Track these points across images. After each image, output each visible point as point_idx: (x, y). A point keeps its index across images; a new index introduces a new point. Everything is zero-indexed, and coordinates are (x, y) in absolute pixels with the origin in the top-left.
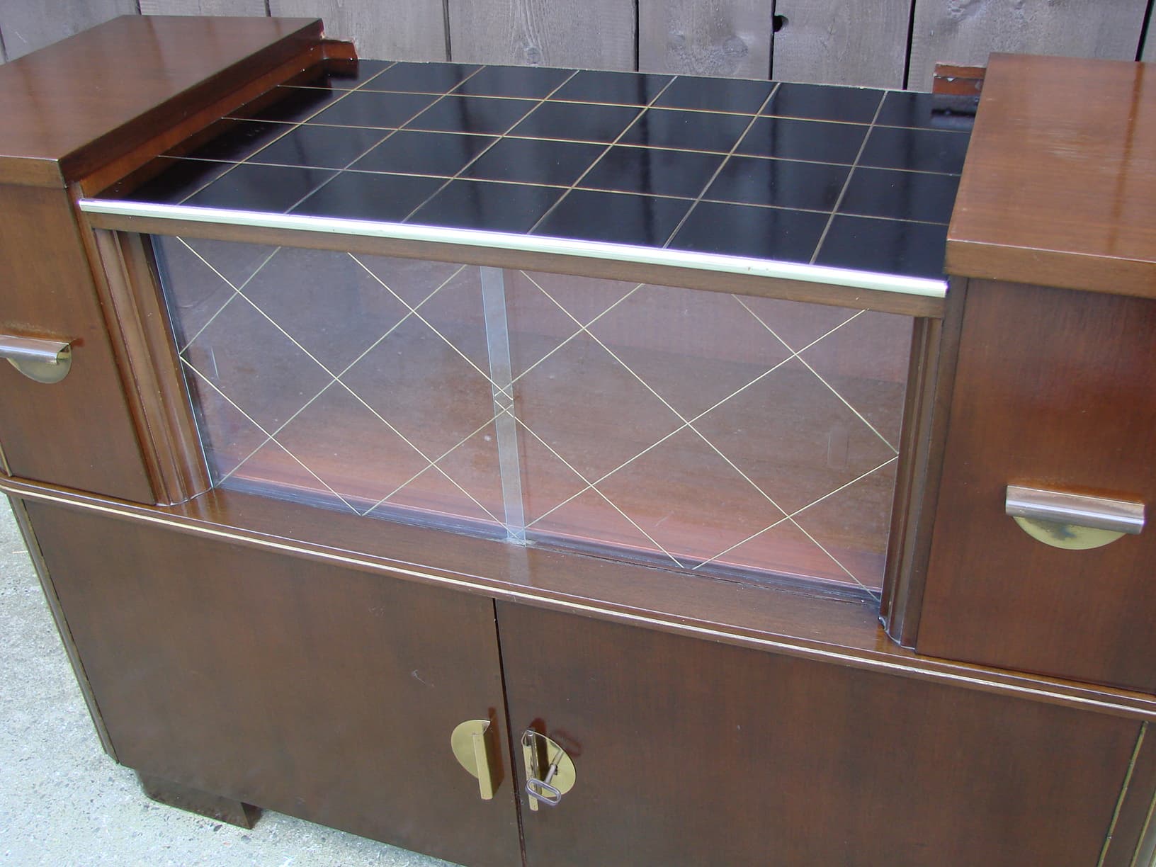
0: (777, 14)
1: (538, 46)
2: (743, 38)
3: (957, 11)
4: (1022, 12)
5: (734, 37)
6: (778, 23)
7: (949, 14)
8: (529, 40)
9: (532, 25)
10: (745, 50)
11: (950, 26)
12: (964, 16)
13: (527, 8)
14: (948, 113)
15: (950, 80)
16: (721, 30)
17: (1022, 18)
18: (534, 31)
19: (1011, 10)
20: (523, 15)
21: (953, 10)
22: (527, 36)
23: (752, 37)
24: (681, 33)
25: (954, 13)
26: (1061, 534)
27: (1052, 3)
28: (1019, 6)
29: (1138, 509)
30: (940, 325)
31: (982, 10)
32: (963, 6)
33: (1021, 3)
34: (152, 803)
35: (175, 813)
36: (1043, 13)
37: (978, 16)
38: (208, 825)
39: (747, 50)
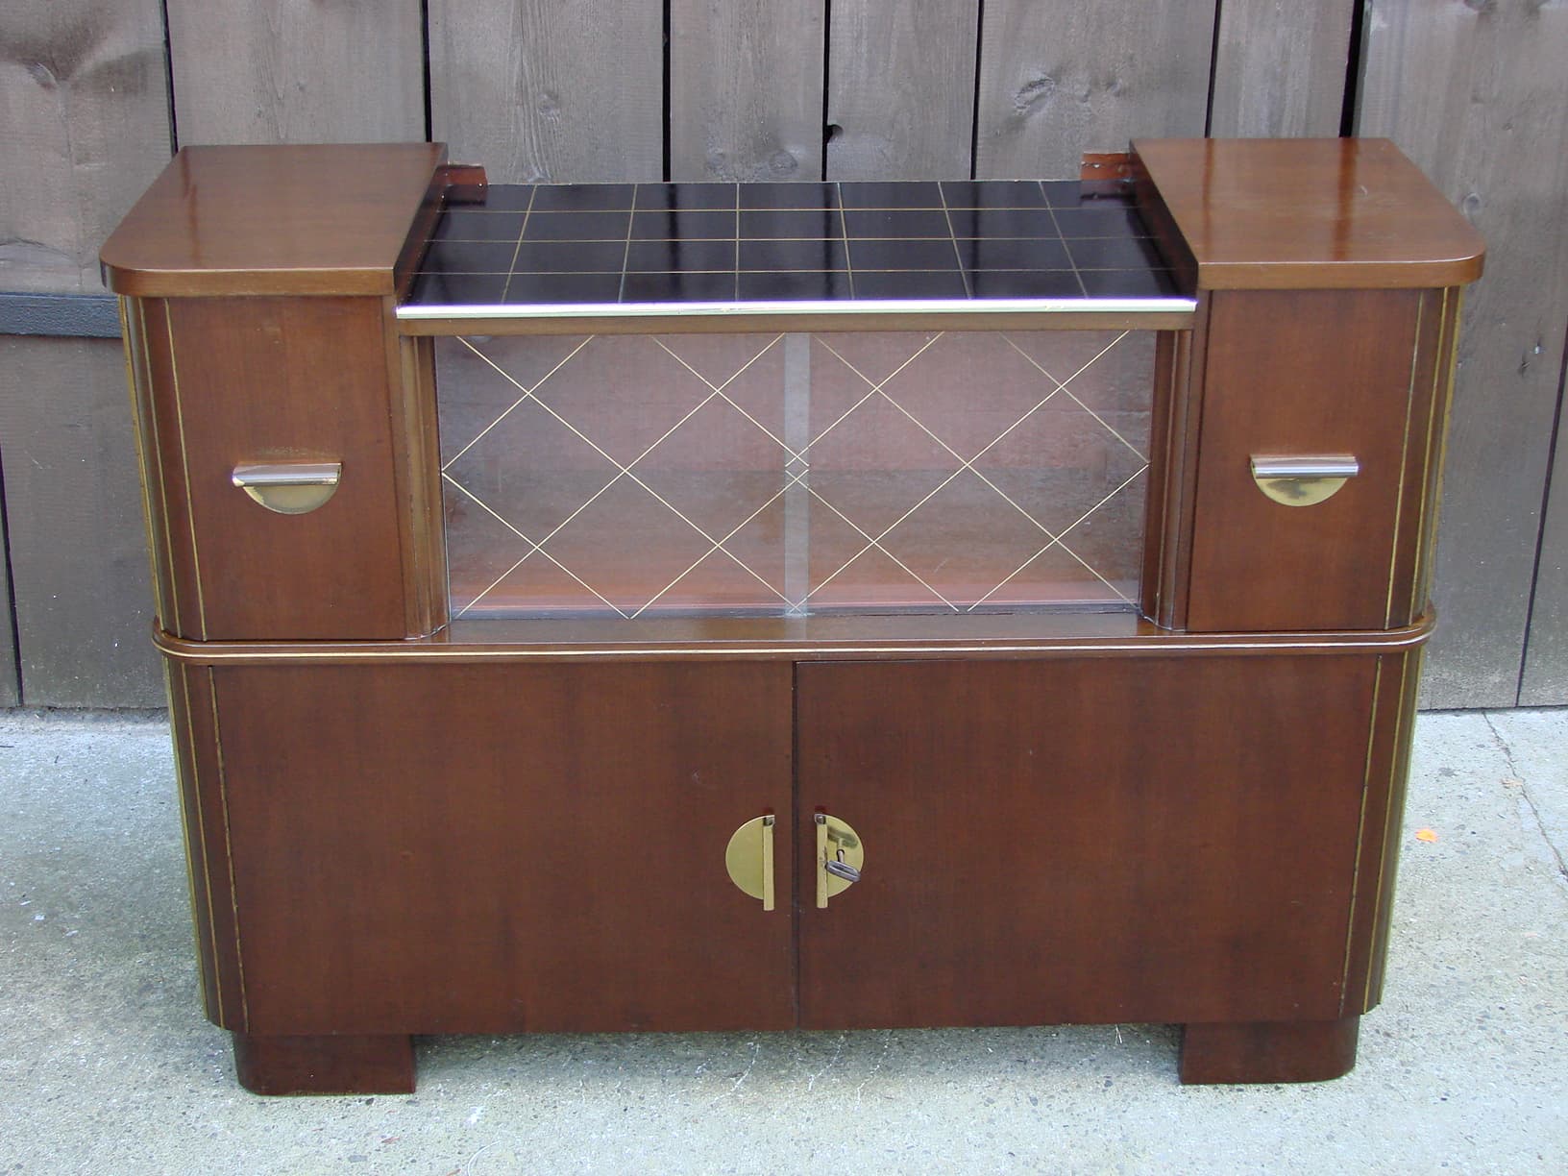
0: (830, 123)
1: (546, 175)
2: (792, 151)
3: (1023, 108)
4: (1089, 105)
5: (782, 151)
6: (829, 132)
7: (1015, 111)
8: (535, 169)
9: (539, 151)
10: (794, 165)
11: (1016, 124)
12: (1030, 113)
13: (533, 131)
14: (1096, 197)
15: (1097, 166)
16: (768, 143)
17: (1090, 111)
18: (541, 158)
19: (1078, 103)
20: (528, 140)
21: (1019, 107)
22: (533, 165)
23: (802, 151)
24: (720, 151)
25: (1019, 110)
26: (1296, 494)
27: (1118, 94)
28: (1085, 99)
29: (1352, 458)
30: (1189, 333)
31: (1049, 105)
32: (1028, 102)
33: (1087, 96)
34: (266, 1099)
35: (305, 1102)
36: (1109, 105)
37: (1044, 111)
38: (355, 1102)
39: (796, 165)
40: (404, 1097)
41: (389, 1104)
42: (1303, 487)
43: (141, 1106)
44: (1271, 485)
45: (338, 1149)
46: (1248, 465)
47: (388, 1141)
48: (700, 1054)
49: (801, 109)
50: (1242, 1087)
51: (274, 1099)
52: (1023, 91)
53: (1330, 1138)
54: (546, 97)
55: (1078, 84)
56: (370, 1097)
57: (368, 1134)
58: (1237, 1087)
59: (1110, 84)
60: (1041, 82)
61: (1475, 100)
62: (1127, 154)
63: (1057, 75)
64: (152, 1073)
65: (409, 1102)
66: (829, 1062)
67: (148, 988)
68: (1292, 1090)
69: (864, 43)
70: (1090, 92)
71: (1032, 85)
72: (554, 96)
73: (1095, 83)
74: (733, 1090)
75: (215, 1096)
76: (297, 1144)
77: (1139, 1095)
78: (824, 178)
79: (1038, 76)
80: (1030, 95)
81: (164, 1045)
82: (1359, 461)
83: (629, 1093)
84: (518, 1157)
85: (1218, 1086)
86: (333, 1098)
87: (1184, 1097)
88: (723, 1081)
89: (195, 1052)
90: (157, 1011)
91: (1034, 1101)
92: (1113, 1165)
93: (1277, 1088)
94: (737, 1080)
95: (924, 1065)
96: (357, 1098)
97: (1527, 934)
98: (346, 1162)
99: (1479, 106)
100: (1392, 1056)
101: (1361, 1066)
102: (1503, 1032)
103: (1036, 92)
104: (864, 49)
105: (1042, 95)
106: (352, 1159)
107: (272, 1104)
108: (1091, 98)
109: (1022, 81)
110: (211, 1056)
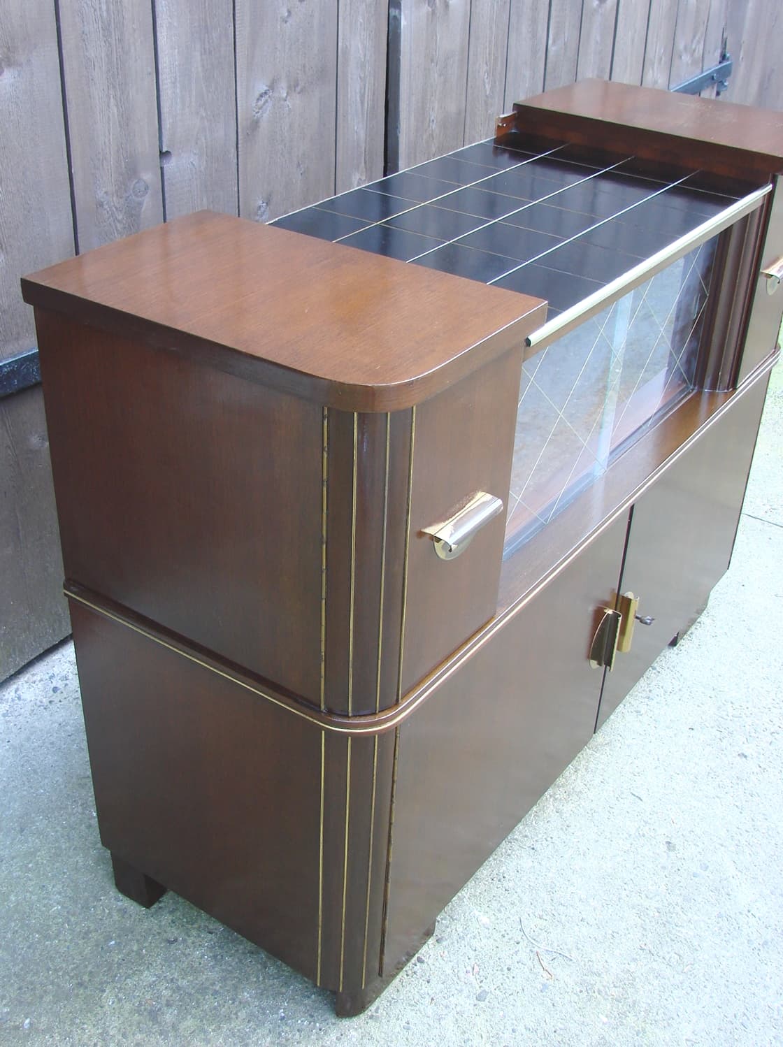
2: (145, 178)
3: (258, 112)
5: (139, 180)
6: (164, 155)
7: (254, 116)
10: (147, 187)
11: (255, 124)
12: (261, 115)
17: (288, 107)
19: (283, 102)
21: (256, 113)
23: (149, 176)
24: (105, 190)
25: (257, 115)
27: (299, 93)
28: (286, 99)
31: (269, 106)
32: (261, 108)
33: (286, 97)
35: (390, 994)
36: (295, 102)
37: (267, 112)
38: (415, 968)
40: (431, 941)
41: (430, 952)
45: (466, 1003)
47: (475, 971)
49: (145, 145)
52: (258, 100)
55: (282, 90)
57: (459, 978)
59: (296, 86)
60: (266, 93)
63: (272, 87)
65: (438, 941)
68: (705, 620)
69: (178, 85)
70: (288, 94)
71: (261, 96)
73: (289, 87)
79: (264, 88)
80: (261, 103)
83: (518, 840)
84: (545, 918)
86: (400, 977)
87: (685, 652)
89: (269, 1025)
91: (650, 698)
92: (725, 702)
93: (700, 623)
96: (408, 965)
98: (482, 1005)
103: (263, 100)
104: (178, 91)
105: (266, 101)
106: (480, 998)
107: (377, 1011)
108: (288, 98)
109: (257, 95)
110: (282, 1018)
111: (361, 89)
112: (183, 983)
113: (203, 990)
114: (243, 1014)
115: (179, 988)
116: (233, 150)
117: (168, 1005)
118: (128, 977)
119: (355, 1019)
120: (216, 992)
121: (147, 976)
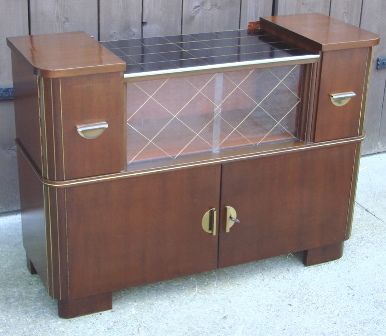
0: (144, 21)
2: (133, 30)
5: (131, 31)
10: (134, 34)
11: (192, 18)
12: (196, 15)
13: (61, 29)
15: (252, 25)
16: (127, 28)
17: (211, 13)
19: (208, 11)
23: (136, 30)
24: (114, 31)
25: (193, 14)
26: (340, 103)
27: (218, 8)
28: (210, 10)
29: (353, 92)
30: (316, 64)
31: (201, 12)
32: (196, 12)
33: (210, 9)
34: (70, 319)
35: (82, 318)
36: (216, 11)
37: (199, 14)
38: (97, 315)
39: (135, 34)
40: (110, 311)
41: (106, 313)
42: (342, 101)
43: (34, 329)
44: (334, 101)
45: (103, 328)
46: (330, 96)
47: (115, 322)
48: (180, 283)
49: (136, 18)
50: (320, 264)
51: (72, 319)
52: (194, 8)
53: (349, 272)
54: (64, 19)
55: (208, 6)
56: (99, 313)
57: (107, 322)
58: (319, 265)
59: (216, 5)
60: (199, 6)
61: (303, 4)
62: (259, 21)
63: (202, 4)
64: (30, 320)
65: (112, 312)
66: (216, 279)
67: (7, 298)
68: (332, 263)
70: (211, 8)
71: (196, 7)
72: (67, 19)
73: (212, 5)
74: (197, 291)
75: (54, 322)
76: (89, 329)
77: (298, 271)
78: (142, 37)
79: (197, 4)
80: (196, 10)
81: (26, 313)
82: (355, 92)
83: (170, 297)
84: (154, 319)
85: (314, 265)
86: (89, 315)
87: (308, 269)
88: (193, 289)
89: (38, 312)
90: (16, 304)
91: (274, 278)
92: (305, 288)
93: (329, 263)
94: (196, 288)
95: (240, 275)
96: (96, 314)
97: (357, 217)
98: (107, 330)
99: (304, 5)
100: (349, 250)
101: (344, 254)
102: (368, 240)
103: (197, 9)
105: (199, 10)
106: (108, 329)
107: (73, 320)
108: (211, 10)
109: (194, 6)
110: (43, 312)
111: (255, 11)
112: (24, 295)
113: (27, 298)
114: (33, 307)
115: (21, 295)
116: (180, 27)
117: (14, 298)
118: (10, 288)
119: (64, 320)
120: (31, 300)
121: (15, 290)
